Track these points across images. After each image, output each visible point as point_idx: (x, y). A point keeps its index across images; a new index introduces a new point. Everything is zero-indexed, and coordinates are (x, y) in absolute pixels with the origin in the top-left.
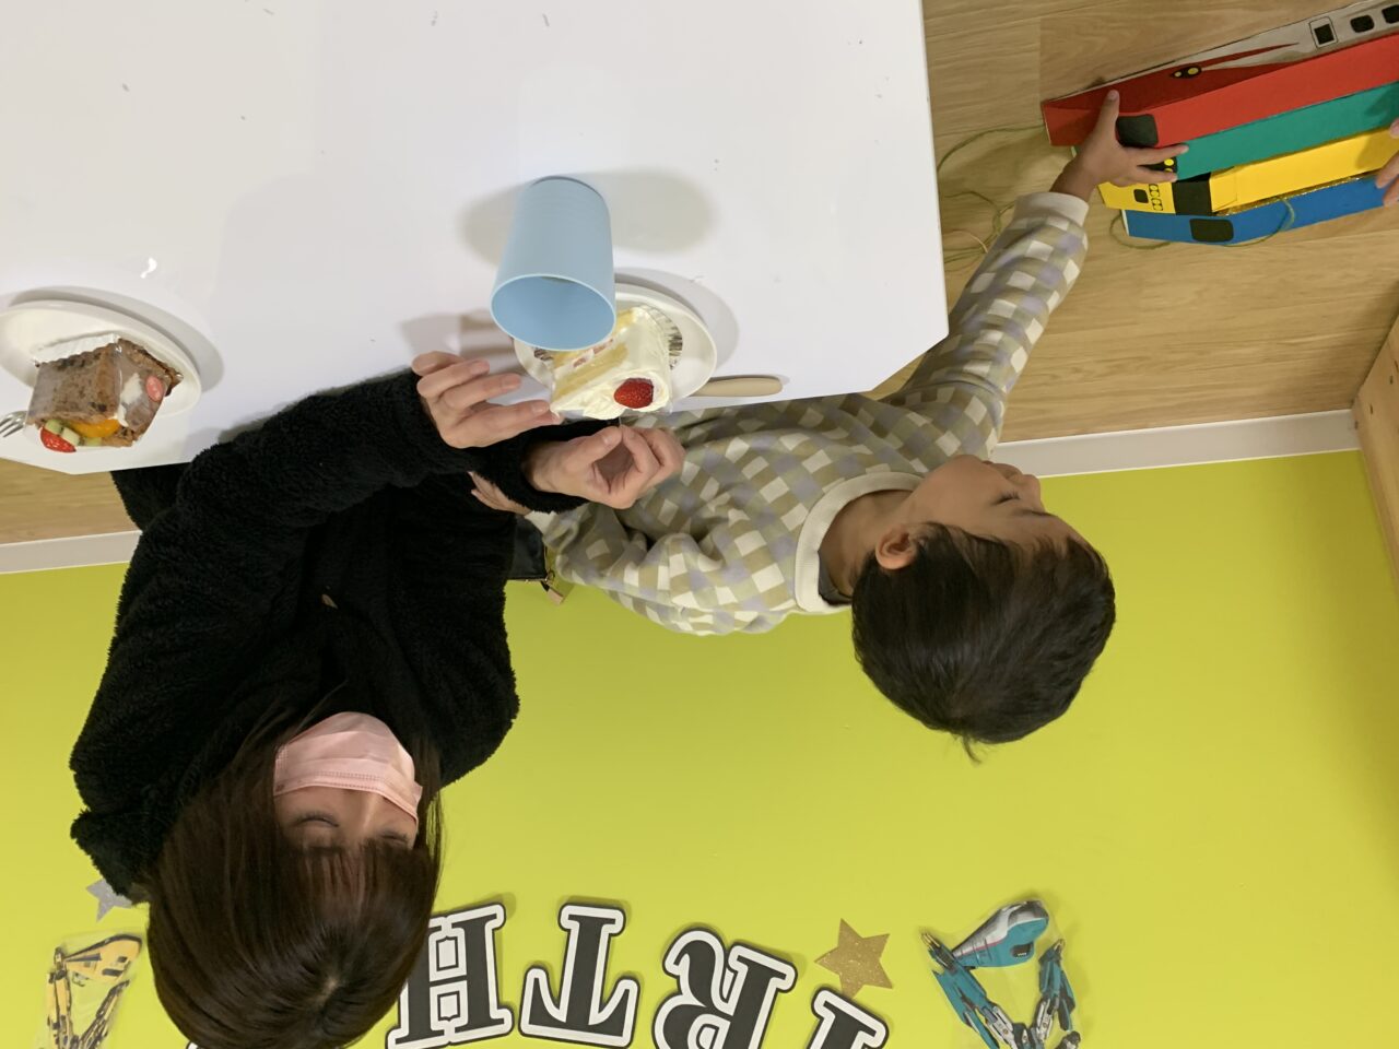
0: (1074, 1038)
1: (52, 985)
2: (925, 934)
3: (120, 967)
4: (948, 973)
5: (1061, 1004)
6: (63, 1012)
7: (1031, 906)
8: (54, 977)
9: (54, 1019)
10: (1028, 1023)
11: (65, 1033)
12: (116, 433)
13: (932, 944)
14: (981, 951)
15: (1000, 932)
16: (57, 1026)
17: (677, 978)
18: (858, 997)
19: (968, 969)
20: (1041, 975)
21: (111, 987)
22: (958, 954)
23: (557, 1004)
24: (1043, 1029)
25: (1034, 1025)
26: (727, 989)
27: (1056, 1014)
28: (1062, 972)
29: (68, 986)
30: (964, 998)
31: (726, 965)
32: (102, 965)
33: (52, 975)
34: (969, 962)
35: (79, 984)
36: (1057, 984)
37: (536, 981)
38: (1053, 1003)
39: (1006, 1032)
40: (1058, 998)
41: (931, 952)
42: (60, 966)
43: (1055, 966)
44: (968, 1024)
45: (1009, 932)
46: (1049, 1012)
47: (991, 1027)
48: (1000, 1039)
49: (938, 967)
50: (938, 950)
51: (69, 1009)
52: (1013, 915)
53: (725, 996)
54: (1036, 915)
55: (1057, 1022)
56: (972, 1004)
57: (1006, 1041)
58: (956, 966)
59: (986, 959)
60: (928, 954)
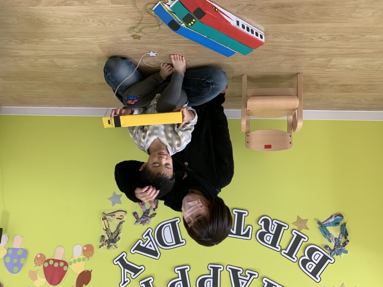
0: (348, 241)
3: (121, 217)
4: (321, 227)
5: (345, 235)
6: (107, 227)
7: (340, 215)
9: (105, 229)
10: (338, 238)
11: (109, 232)
13: (318, 221)
14: (328, 223)
15: (333, 220)
16: (106, 230)
17: (261, 226)
18: (301, 232)
19: (325, 227)
20: (341, 229)
21: (120, 222)
22: (323, 224)
23: (233, 230)
24: (341, 239)
25: (339, 238)
26: (273, 229)
27: (344, 236)
28: (346, 229)
29: (107, 221)
30: (324, 232)
31: (272, 224)
32: (116, 217)
34: (325, 225)
35: (110, 221)
36: (344, 231)
38: (343, 234)
39: (333, 239)
40: (345, 233)
41: (318, 223)
42: (104, 217)
44: (325, 237)
45: (334, 220)
46: (342, 236)
47: (330, 238)
48: (332, 241)
49: (319, 226)
50: (319, 223)
51: (109, 226)
52: (335, 217)
53: (272, 230)
54: (341, 217)
55: (344, 238)
56: (326, 234)
57: (333, 241)
58: (323, 226)
59: (329, 225)
60: (317, 224)
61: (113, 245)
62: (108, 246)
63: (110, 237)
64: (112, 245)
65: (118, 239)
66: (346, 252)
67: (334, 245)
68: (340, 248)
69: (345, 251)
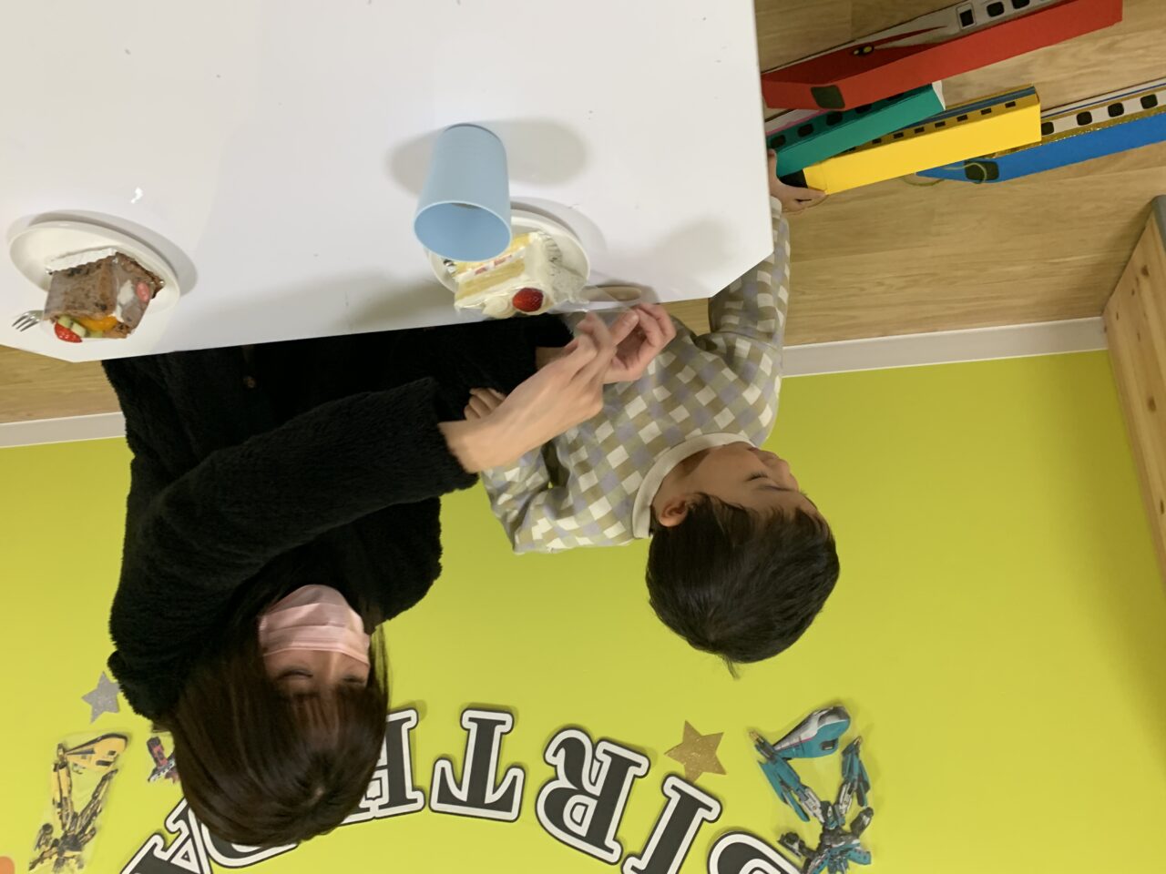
0: (869, 812)
1: (56, 774)
2: (752, 732)
3: (110, 759)
4: (770, 763)
5: (859, 787)
6: (65, 794)
7: (836, 711)
8: (57, 767)
9: (58, 800)
10: (833, 801)
11: (67, 810)
12: (114, 327)
13: (757, 740)
14: (796, 746)
15: (812, 731)
16: (60, 805)
17: (555, 766)
18: (699, 782)
19: (786, 760)
20: (844, 764)
21: (104, 774)
22: (778, 748)
23: (459, 787)
25: (838, 802)
26: (594, 775)
27: (855, 794)
28: (860, 762)
29: (69, 774)
30: (782, 783)
31: (594, 757)
32: (95, 758)
33: (56, 765)
34: (787, 756)
35: (77, 772)
36: (856, 771)
37: (443, 770)
38: (852, 786)
39: (815, 808)
40: (856, 782)
41: (756, 746)
42: (62, 758)
43: (855, 757)
44: (785, 801)
45: (819, 731)
46: (850, 792)
47: (803, 805)
48: (810, 814)
49: (762, 758)
50: (762, 745)
51: (70, 792)
52: (822, 717)
53: (593, 780)
54: (840, 718)
55: (855, 801)
56: (789, 787)
57: (815, 815)
58: (777, 757)
59: (800, 752)
60: (754, 749)
61: (73, 857)
62: (57, 860)
63: (67, 827)
64: (68, 858)
65: (89, 836)
66: (865, 858)
67: (819, 830)
68: (841, 841)
69: (862, 856)
